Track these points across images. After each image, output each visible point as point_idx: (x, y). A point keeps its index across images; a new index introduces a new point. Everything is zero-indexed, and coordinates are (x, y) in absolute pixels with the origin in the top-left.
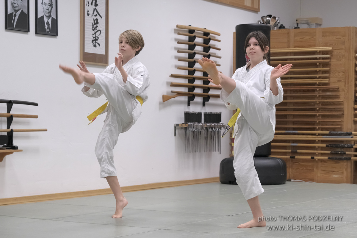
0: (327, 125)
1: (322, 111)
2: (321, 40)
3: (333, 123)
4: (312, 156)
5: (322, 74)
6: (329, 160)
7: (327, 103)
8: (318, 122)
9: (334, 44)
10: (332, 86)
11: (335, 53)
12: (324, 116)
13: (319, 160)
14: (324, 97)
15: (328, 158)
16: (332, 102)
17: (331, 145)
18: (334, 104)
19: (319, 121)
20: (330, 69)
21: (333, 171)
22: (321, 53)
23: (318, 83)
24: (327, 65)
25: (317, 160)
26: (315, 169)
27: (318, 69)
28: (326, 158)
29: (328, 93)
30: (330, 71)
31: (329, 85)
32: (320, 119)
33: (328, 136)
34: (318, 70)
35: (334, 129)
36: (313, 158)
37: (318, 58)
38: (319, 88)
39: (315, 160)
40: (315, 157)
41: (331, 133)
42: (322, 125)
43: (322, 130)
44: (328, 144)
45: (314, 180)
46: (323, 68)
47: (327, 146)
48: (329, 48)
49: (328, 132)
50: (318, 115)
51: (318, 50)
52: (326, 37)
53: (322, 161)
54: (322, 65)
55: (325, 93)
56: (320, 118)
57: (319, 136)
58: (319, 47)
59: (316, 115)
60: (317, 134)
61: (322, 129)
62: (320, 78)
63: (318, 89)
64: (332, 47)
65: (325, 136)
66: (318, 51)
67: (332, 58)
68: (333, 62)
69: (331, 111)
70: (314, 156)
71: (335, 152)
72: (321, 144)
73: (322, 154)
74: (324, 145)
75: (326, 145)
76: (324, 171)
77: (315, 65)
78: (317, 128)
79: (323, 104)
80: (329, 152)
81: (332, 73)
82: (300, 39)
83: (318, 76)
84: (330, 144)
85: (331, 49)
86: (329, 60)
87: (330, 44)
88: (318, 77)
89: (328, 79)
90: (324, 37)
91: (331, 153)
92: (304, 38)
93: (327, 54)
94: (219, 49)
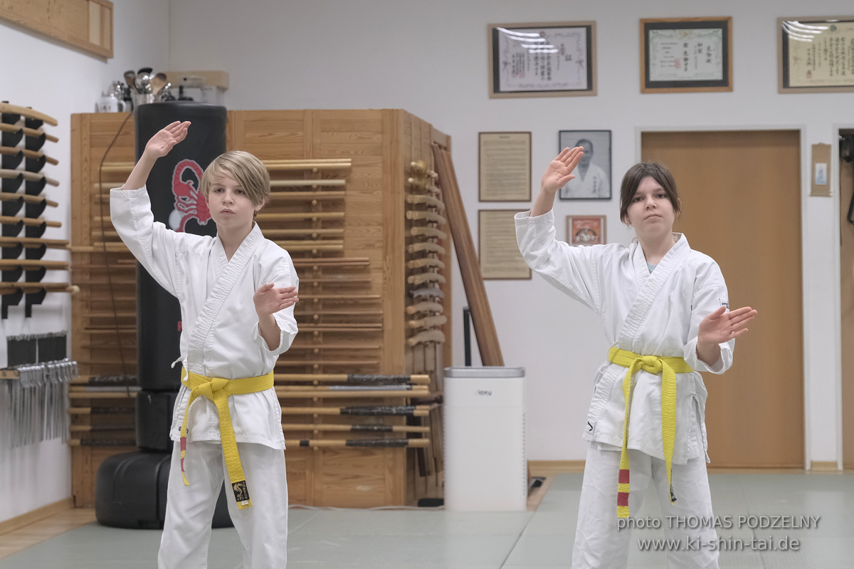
0: (337, 357)
1: (324, 322)
2: (319, 141)
3: (354, 354)
4: (303, 440)
5: (323, 228)
6: (349, 447)
7: (337, 302)
8: (316, 351)
9: (352, 152)
10: (351, 258)
11: (357, 174)
12: (327, 336)
13: (320, 447)
14: (327, 287)
15: (347, 444)
16: (351, 299)
17: (353, 410)
18: (356, 304)
19: (320, 349)
20: (344, 217)
21: (357, 477)
22: (320, 174)
23: (315, 251)
24: (336, 204)
25: (316, 448)
26: (307, 472)
27: (314, 215)
28: (342, 442)
29: (341, 277)
30: (344, 221)
31: (342, 256)
32: (319, 343)
33: (343, 388)
34: (315, 219)
35: (357, 369)
36: (305, 444)
37: (315, 186)
38: (319, 264)
39: (312, 448)
40: (312, 442)
41: (353, 379)
42: (324, 357)
43: (325, 372)
44: (344, 408)
45: (305, 500)
46: (324, 211)
47: (343, 413)
48: (344, 163)
49: (344, 377)
50: (316, 333)
51: (315, 167)
52: (330, 133)
53: (325, 450)
54: (323, 206)
55: (331, 276)
56: (320, 339)
57: (319, 388)
58: (313, 158)
59: (312, 333)
60: (316, 382)
61: (325, 369)
62: (319, 237)
63: (315, 268)
64: (350, 160)
65: (337, 387)
66: (315, 170)
67: (348, 186)
68: (352, 196)
69: (348, 322)
70: (307, 439)
71: (364, 427)
72: (323, 406)
73: (326, 434)
74: (336, 410)
75: (341, 410)
76: (332, 475)
77: (307, 205)
78: (316, 366)
79: (327, 304)
80: (348, 427)
81: (350, 225)
82: (262, 136)
83: (314, 232)
84: (352, 408)
85: (349, 164)
86: (343, 193)
87: (343, 152)
88: (314, 235)
89: (341, 242)
90: (325, 133)
91: (353, 431)
92: (270, 135)
93: (335, 177)
94: (55, 162)
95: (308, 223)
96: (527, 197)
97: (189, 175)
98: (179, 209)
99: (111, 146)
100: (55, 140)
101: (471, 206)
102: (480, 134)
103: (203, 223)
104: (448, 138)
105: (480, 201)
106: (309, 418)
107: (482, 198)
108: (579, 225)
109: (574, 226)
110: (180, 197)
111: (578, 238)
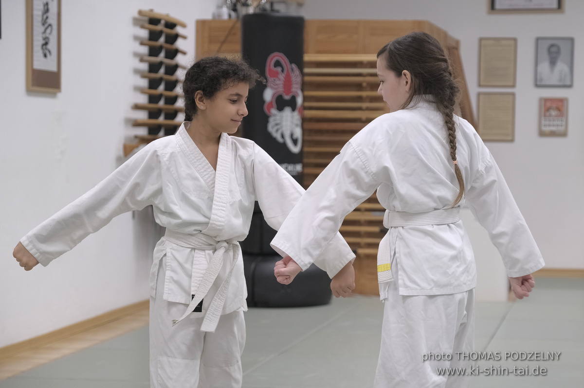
2: (369, 41)
5: (370, 102)
13: (364, 255)
22: (369, 65)
23: (364, 118)
25: (362, 255)
27: (364, 94)
34: (364, 96)
37: (365, 74)
39: (359, 255)
40: (360, 251)
46: (372, 91)
51: (364, 60)
52: (376, 36)
53: (369, 256)
54: (371, 87)
57: (365, 213)
60: (363, 210)
62: (368, 109)
65: (377, 213)
66: (365, 62)
72: (368, 226)
73: (370, 245)
75: (380, 229)
77: (359, 86)
82: (329, 37)
83: (364, 105)
88: (364, 107)
90: (373, 36)
92: (335, 36)
94: (184, 53)
95: (359, 99)
96: (511, 84)
97: (278, 64)
98: (272, 88)
99: (223, 42)
100: (185, 38)
101: (473, 89)
102: (481, 40)
103: (287, 97)
104: (458, 42)
105: (480, 86)
106: (357, 234)
107: (482, 83)
108: (549, 104)
109: (545, 105)
110: (272, 79)
111: (548, 114)
